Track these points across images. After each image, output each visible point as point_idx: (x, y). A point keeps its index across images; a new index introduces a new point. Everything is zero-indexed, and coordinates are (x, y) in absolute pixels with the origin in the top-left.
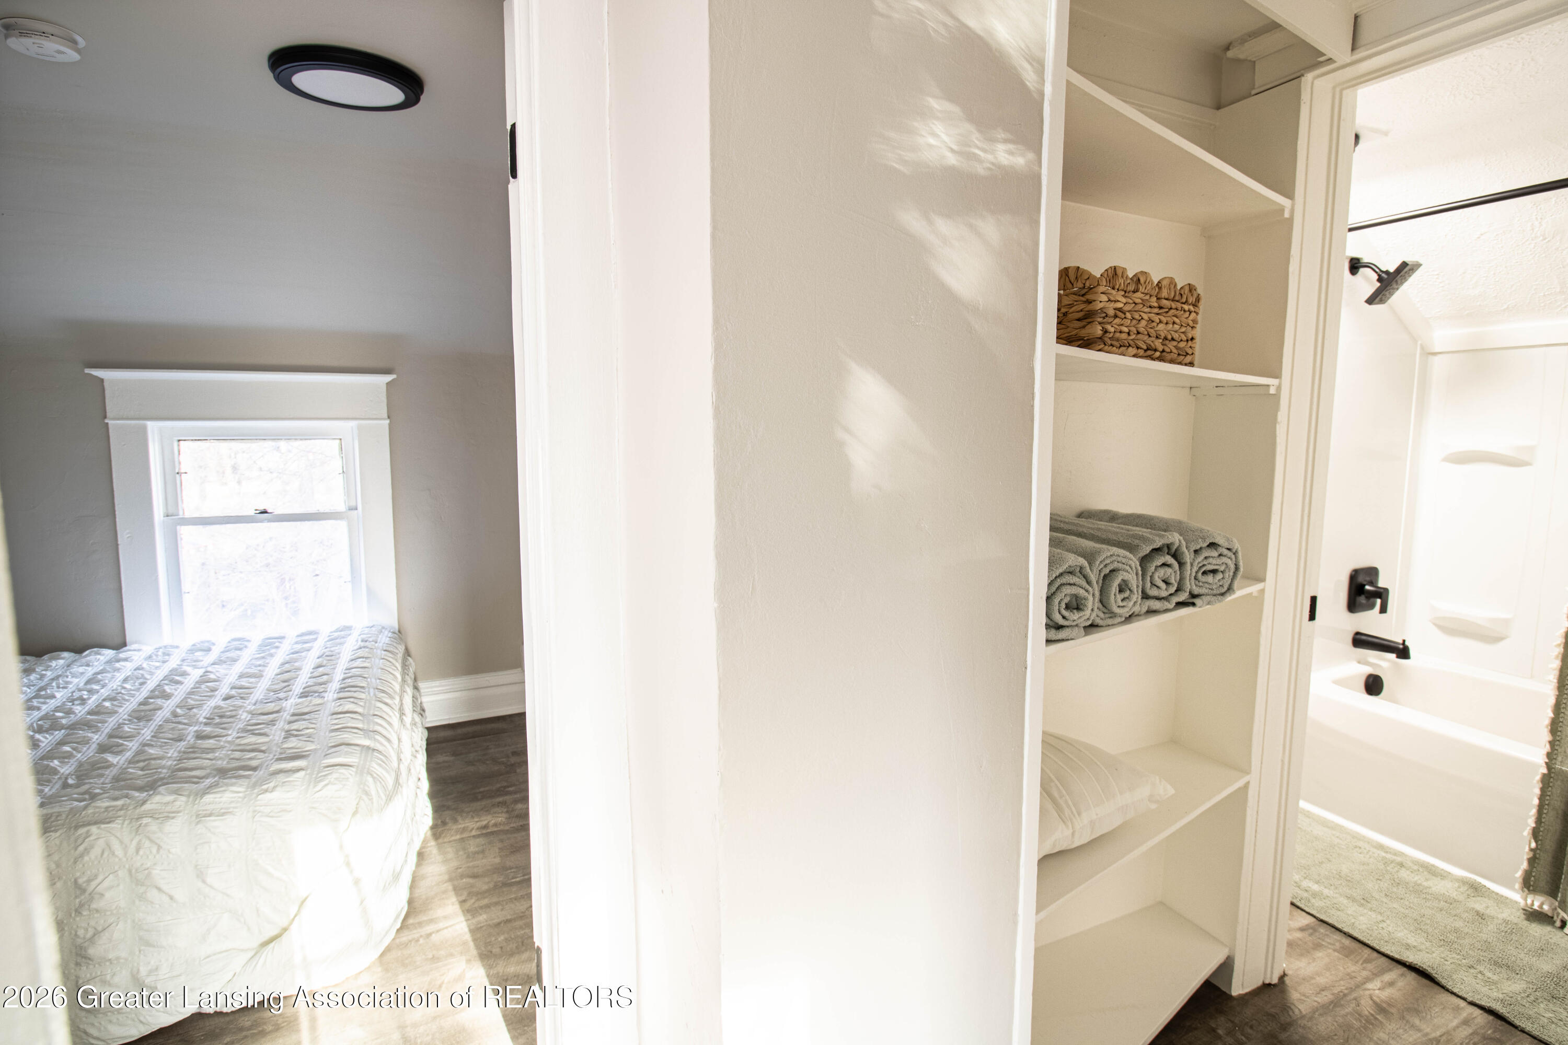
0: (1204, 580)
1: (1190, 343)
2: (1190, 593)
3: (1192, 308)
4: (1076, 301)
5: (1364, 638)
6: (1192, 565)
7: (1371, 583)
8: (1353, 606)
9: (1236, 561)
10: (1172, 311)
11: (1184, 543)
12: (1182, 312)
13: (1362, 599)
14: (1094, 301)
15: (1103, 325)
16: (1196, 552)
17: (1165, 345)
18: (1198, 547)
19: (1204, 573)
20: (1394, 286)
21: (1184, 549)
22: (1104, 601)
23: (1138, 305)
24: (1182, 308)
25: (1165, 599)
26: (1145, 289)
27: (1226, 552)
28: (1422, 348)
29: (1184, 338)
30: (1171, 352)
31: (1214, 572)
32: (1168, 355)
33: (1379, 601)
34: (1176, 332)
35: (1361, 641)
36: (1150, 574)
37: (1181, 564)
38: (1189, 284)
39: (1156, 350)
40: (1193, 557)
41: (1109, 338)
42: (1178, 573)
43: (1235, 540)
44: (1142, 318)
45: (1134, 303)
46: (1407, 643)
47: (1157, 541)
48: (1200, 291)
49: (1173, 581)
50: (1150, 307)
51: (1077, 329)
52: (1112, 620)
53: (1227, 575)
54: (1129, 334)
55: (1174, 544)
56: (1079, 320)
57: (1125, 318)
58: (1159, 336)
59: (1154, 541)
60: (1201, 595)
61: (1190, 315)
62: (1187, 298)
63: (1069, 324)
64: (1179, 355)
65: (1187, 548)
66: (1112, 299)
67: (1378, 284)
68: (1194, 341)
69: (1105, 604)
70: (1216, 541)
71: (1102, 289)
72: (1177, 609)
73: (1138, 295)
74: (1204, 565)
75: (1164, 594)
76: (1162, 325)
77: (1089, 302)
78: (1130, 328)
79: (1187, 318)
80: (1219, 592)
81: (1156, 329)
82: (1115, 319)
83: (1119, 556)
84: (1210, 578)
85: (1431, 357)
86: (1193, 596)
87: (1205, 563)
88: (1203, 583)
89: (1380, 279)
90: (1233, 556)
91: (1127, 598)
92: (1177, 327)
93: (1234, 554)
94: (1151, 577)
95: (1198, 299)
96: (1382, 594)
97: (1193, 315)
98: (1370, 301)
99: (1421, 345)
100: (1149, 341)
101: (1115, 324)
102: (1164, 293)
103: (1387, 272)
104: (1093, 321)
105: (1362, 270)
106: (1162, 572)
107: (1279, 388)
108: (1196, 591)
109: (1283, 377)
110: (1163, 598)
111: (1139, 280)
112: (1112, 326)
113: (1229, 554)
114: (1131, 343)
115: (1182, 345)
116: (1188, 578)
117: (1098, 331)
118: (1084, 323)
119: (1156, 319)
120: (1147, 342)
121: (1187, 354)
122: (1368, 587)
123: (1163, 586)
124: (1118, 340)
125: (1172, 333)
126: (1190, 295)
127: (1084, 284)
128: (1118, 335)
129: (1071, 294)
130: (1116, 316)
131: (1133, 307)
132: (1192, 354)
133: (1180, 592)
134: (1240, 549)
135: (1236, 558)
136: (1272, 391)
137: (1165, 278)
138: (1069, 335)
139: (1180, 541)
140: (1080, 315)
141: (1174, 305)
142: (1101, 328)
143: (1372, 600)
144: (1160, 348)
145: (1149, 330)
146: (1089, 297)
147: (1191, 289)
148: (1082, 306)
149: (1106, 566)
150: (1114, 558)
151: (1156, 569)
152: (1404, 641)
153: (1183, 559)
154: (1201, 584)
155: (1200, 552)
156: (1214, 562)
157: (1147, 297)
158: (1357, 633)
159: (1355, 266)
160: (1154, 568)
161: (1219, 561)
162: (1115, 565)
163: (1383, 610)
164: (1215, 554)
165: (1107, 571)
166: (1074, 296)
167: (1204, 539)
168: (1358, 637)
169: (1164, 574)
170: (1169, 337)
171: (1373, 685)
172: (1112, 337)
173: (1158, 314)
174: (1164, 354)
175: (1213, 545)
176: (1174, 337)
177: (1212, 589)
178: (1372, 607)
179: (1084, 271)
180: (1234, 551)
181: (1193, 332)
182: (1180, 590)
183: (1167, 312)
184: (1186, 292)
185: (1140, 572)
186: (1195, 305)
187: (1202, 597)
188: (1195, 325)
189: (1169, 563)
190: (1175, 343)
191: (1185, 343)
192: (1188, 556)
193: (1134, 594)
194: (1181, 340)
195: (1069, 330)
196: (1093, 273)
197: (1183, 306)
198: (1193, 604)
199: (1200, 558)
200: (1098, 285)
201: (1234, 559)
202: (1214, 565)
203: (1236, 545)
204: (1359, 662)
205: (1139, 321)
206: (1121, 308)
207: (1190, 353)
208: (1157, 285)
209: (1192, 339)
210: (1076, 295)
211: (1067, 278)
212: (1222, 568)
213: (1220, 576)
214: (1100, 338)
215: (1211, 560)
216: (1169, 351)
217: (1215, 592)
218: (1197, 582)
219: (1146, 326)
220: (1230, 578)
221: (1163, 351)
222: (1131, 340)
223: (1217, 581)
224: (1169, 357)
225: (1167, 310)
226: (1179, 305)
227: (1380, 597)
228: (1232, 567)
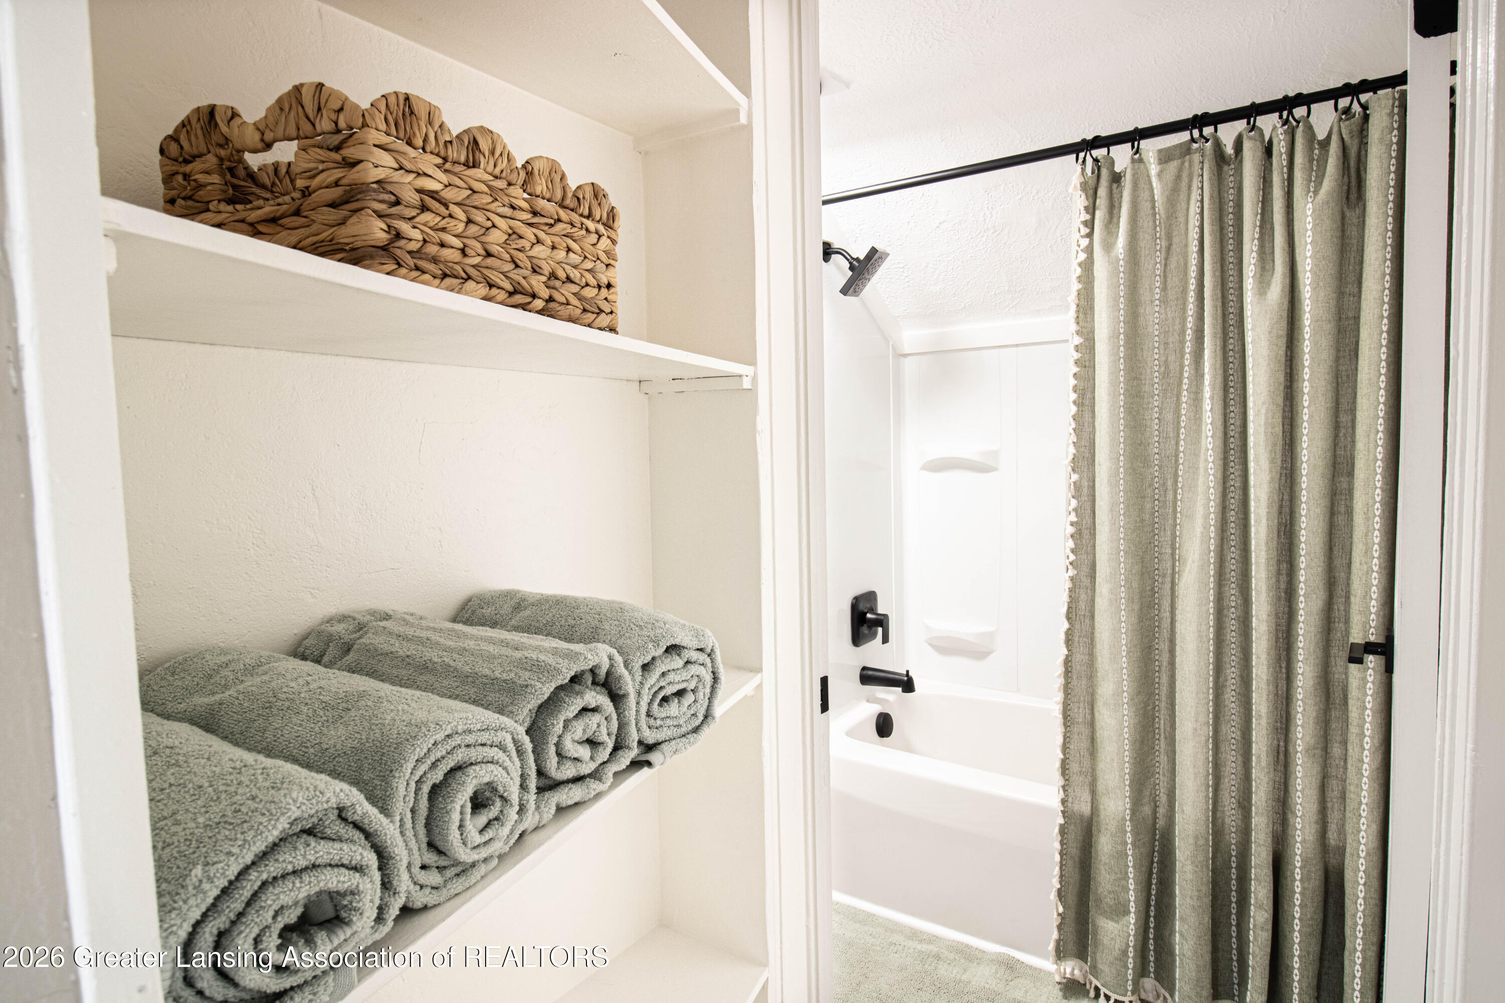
0: (664, 715)
1: (604, 291)
2: (640, 743)
3: (601, 228)
4: (323, 162)
5: (870, 673)
6: (639, 694)
7: (873, 610)
8: (857, 639)
9: (713, 667)
10: (560, 226)
11: (619, 659)
12: (584, 232)
13: (865, 630)
14: (362, 161)
15: (388, 220)
16: (645, 667)
17: (554, 288)
18: (648, 658)
19: (665, 699)
20: (866, 275)
21: (621, 670)
22: (439, 844)
23: (476, 196)
24: (582, 224)
25: (595, 775)
26: (495, 166)
27: (694, 656)
28: (894, 349)
29: (593, 282)
30: (568, 304)
31: (680, 693)
32: (563, 307)
33: (880, 630)
34: (575, 267)
35: (869, 677)
36: (555, 739)
37: (617, 698)
38: (593, 184)
39: (534, 296)
40: (638, 678)
41: (410, 252)
42: (614, 716)
43: (708, 633)
44: (494, 226)
45: (471, 189)
46: (910, 674)
47: (564, 670)
48: (613, 200)
49: (604, 737)
50: (513, 207)
51: (334, 226)
52: (462, 879)
53: (700, 695)
54: (463, 251)
55: (600, 667)
56: (333, 205)
57: (451, 216)
58: (537, 269)
59: (559, 671)
60: (659, 744)
61: (599, 239)
62: (590, 208)
63: (313, 215)
64: (585, 310)
65: (626, 666)
66: (409, 166)
67: (850, 273)
68: (612, 290)
69: (441, 848)
70: (677, 641)
71: (375, 136)
72: (621, 783)
73: (477, 173)
74: (661, 688)
75: (587, 768)
76: (542, 248)
77: (352, 164)
78: (466, 241)
79: (594, 245)
80: (690, 728)
81: (531, 253)
82: (423, 211)
83: (470, 731)
84: (673, 708)
85: (901, 358)
86: (649, 748)
87: (662, 684)
88: (662, 719)
89: (852, 268)
90: (708, 661)
91: (497, 819)
92: (574, 258)
93: (709, 655)
94: (557, 745)
95: (612, 214)
96: (882, 622)
97: (604, 243)
98: (845, 291)
99: (893, 345)
100: (516, 275)
101: (425, 225)
102: (540, 187)
103: (857, 260)
104: (362, 209)
105: (833, 256)
106: (579, 730)
107: (755, 380)
108: (651, 737)
109: (758, 364)
110: (590, 776)
111: (475, 142)
112: (414, 227)
113: (702, 657)
114: (473, 272)
115: (589, 293)
116: (634, 722)
117: (377, 231)
118: (342, 213)
119: (529, 232)
120: (511, 275)
121: (601, 311)
122: (869, 616)
123: (584, 752)
124: (435, 260)
125: (567, 267)
126: (595, 203)
127: (336, 123)
128: (432, 249)
129: (314, 146)
130: (424, 208)
131: (468, 197)
132: (612, 313)
133: (620, 753)
134: (717, 646)
135: (712, 661)
136: (746, 384)
137: (541, 157)
138: (315, 239)
139: (611, 658)
140: (335, 193)
141: (563, 214)
142: (385, 227)
143: (874, 629)
144: (545, 293)
145: (512, 251)
146: (350, 152)
147: (597, 193)
148: (337, 174)
149: (434, 765)
150: (457, 740)
151: (565, 727)
152: (908, 672)
153: (620, 688)
154: (659, 722)
155: (652, 667)
156: (678, 678)
157: (501, 184)
158: (864, 669)
159: (828, 251)
160: (561, 725)
161: (685, 675)
162: (460, 756)
163: (885, 640)
164: (678, 662)
165: (438, 776)
166: (318, 150)
167: (656, 643)
168: (865, 672)
169: (584, 730)
170: (562, 275)
171: (884, 726)
172: (419, 251)
173: (531, 225)
174: (552, 305)
175: (673, 649)
176: (572, 275)
177: (679, 726)
178: (874, 636)
179: (332, 93)
180: (709, 651)
181: (608, 274)
182: (621, 748)
183: (551, 225)
184: (587, 196)
185: (528, 746)
186: (608, 226)
187: (663, 746)
188: (612, 262)
189: (593, 705)
190: (575, 288)
191: (596, 291)
192: (630, 683)
193: (511, 805)
194: (587, 285)
195: (314, 228)
196: (354, 98)
197: (585, 221)
198: (649, 764)
199: (653, 678)
200: (365, 125)
201: (709, 665)
202: (679, 682)
203: (711, 640)
204: (868, 701)
205: (488, 229)
206: (436, 192)
207: (608, 310)
208: (524, 166)
209: (609, 286)
210: (322, 148)
211: (300, 108)
212: (692, 685)
213: (689, 698)
214: (384, 248)
215: (671, 677)
216: (564, 301)
217: (684, 730)
218: (652, 721)
219: (505, 242)
220: (707, 698)
221: (551, 299)
222: (473, 266)
223: (685, 709)
224: (565, 311)
225: (552, 221)
226: (576, 218)
227: (881, 626)
228: (708, 678)
